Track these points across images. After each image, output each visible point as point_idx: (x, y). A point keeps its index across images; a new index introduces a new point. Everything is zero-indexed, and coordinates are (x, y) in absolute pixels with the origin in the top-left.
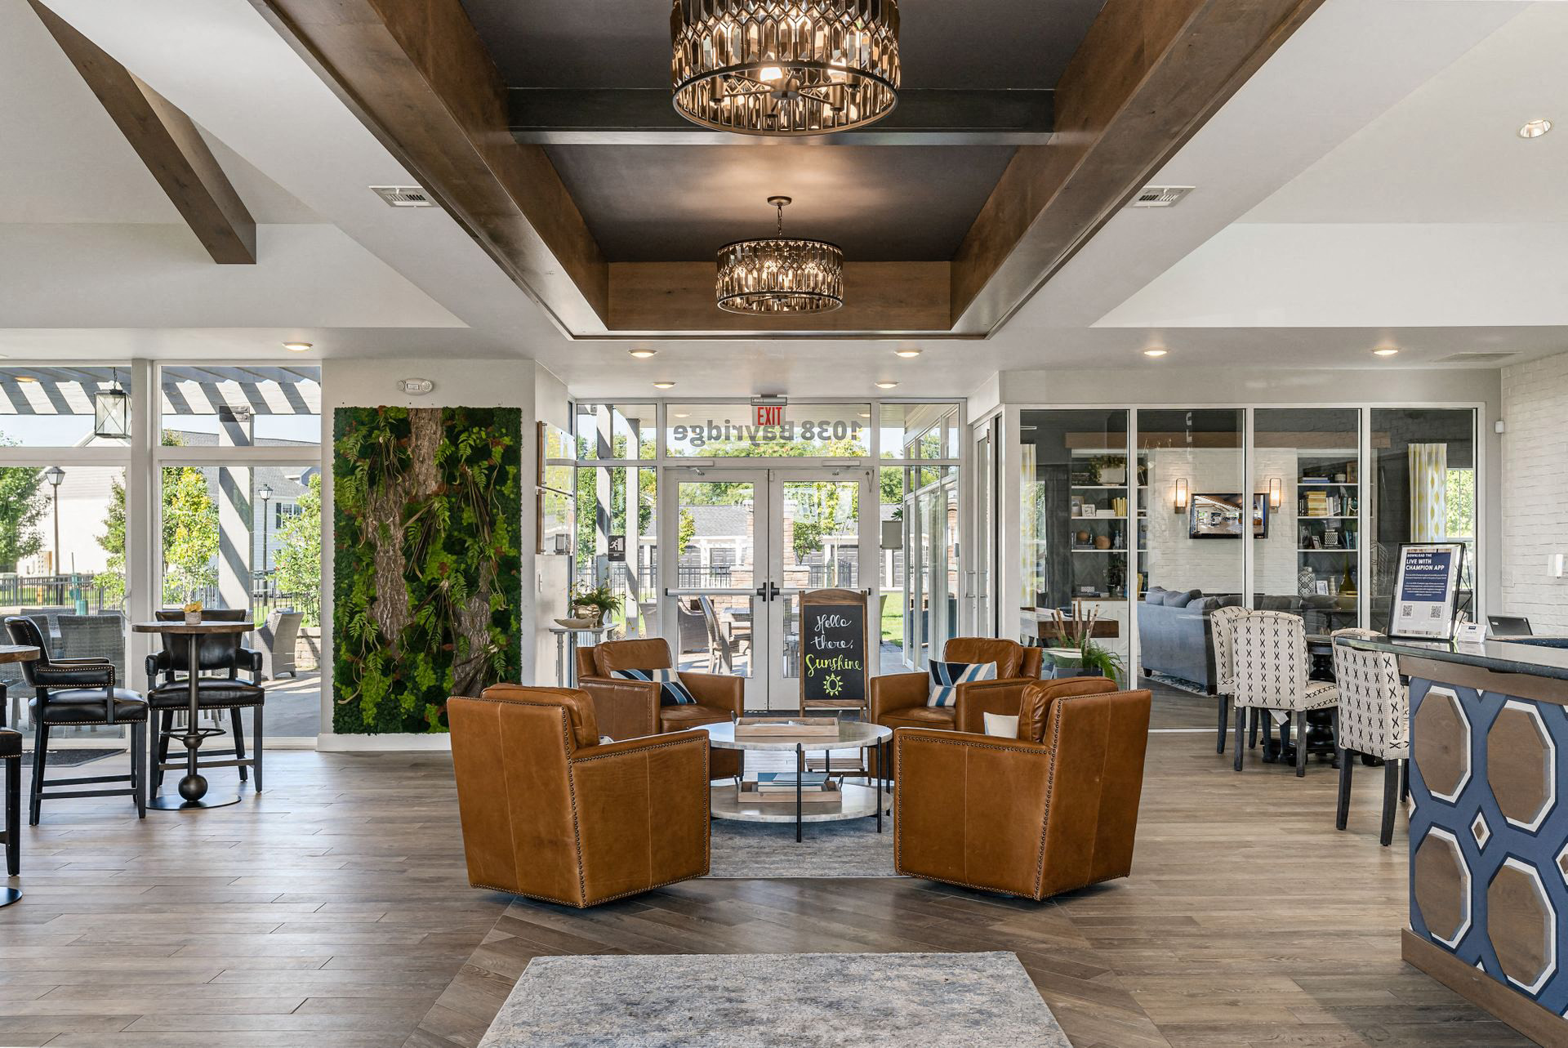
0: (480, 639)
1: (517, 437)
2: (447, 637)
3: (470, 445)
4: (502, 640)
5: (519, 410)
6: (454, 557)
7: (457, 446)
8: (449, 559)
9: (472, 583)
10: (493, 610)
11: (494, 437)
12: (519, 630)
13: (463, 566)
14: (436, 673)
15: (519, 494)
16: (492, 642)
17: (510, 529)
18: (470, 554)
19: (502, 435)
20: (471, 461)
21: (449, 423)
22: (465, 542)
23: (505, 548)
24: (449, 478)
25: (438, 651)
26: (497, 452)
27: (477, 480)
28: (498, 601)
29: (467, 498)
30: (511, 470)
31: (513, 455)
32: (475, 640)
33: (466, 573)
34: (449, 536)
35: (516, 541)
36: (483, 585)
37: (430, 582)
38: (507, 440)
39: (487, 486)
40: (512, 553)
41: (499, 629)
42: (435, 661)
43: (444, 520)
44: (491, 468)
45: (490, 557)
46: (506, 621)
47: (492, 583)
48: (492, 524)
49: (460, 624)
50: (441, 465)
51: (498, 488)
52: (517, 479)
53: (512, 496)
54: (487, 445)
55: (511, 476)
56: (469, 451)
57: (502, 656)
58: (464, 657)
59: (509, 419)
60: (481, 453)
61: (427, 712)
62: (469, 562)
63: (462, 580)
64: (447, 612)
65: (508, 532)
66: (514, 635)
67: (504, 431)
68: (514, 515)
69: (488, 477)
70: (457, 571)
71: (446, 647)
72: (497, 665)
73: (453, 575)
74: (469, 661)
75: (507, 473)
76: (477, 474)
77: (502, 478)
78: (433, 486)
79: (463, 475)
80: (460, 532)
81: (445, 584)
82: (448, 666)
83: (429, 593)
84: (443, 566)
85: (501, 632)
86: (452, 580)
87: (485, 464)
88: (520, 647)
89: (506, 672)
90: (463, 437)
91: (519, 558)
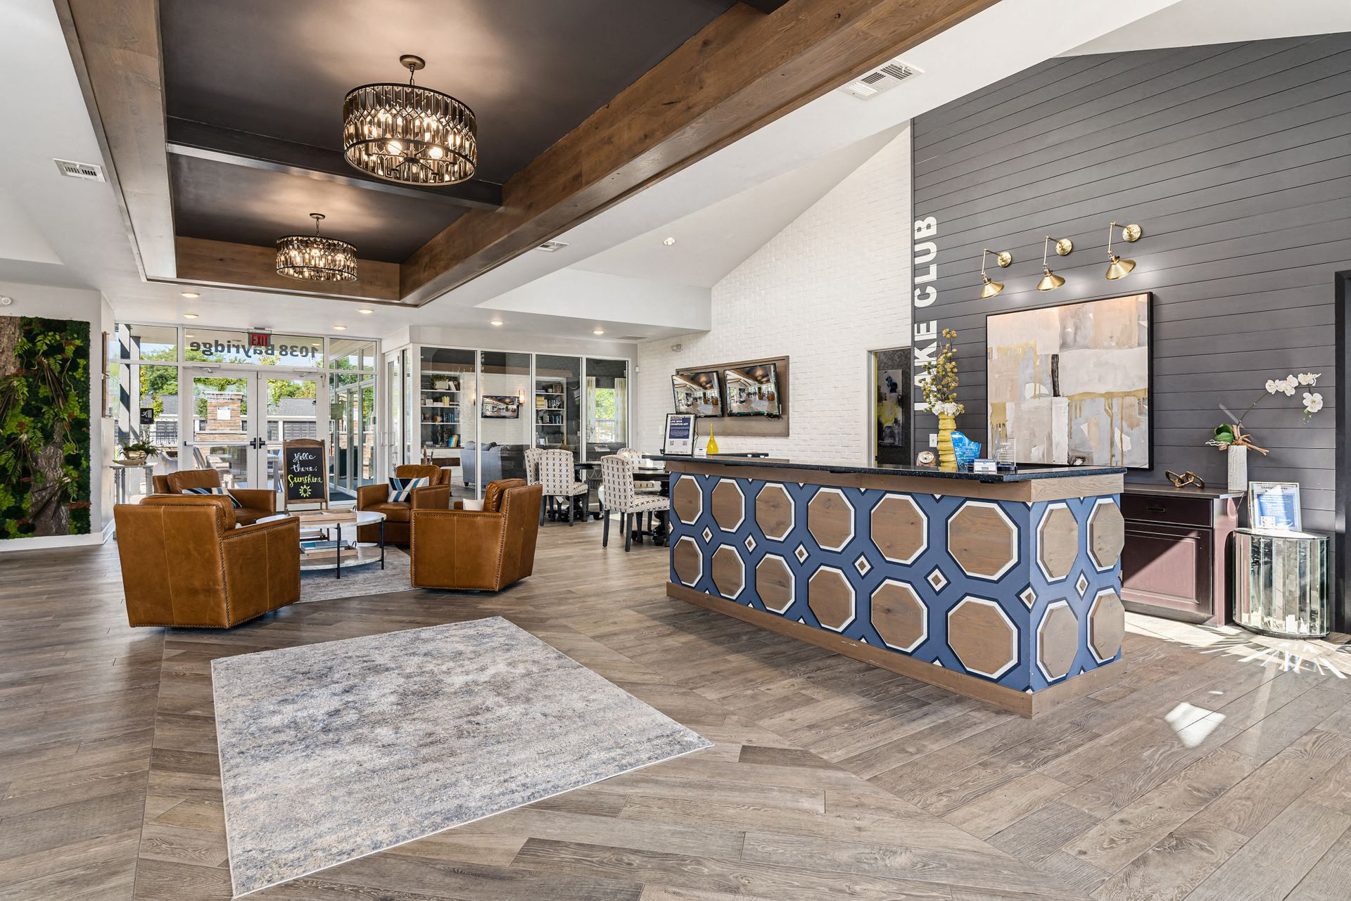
0: (55, 473)
1: (86, 340)
2: (26, 472)
3: (46, 344)
4: (75, 474)
5: (88, 323)
6: (32, 419)
7: (34, 344)
8: (27, 420)
9: (48, 437)
10: (65, 454)
11: (67, 339)
12: (88, 467)
13: (39, 425)
14: (15, 497)
15: (88, 378)
16: (65, 475)
17: (80, 400)
18: (46, 417)
19: (74, 339)
20: (46, 354)
21: (27, 328)
22: (42, 408)
23: (77, 412)
24: (29, 366)
25: (18, 482)
26: (70, 350)
27: (53, 367)
28: (71, 448)
29: (44, 380)
30: (82, 362)
31: (83, 352)
32: (50, 475)
33: (43, 430)
34: (27, 403)
35: (85, 408)
36: (57, 438)
37: (10, 435)
38: (78, 342)
39: (61, 372)
40: (83, 416)
41: (71, 467)
42: (14, 487)
43: (23, 393)
44: (65, 360)
45: (64, 419)
46: (78, 462)
47: (65, 436)
48: (66, 398)
49: (37, 463)
50: (20, 356)
51: (70, 373)
52: (86, 368)
53: (82, 379)
54: (61, 344)
55: (81, 366)
56: (45, 348)
57: (75, 484)
58: (41, 486)
59: (82, 329)
60: (54, 350)
61: (7, 525)
62: (45, 422)
63: (40, 435)
64: (25, 455)
65: (79, 403)
66: (84, 470)
67: (76, 336)
68: (84, 390)
69: (62, 366)
70: (34, 428)
71: (25, 480)
72: (70, 490)
73: (31, 430)
74: (45, 489)
75: (79, 364)
76: (54, 363)
77: (74, 367)
78: (12, 370)
79: (40, 364)
80: (37, 402)
81: (24, 437)
82: (27, 493)
83: (8, 444)
84: (21, 425)
85: (73, 469)
86: (31, 435)
87: (59, 357)
88: (89, 478)
89: (77, 495)
90: (40, 338)
91: (88, 420)
